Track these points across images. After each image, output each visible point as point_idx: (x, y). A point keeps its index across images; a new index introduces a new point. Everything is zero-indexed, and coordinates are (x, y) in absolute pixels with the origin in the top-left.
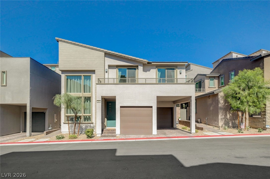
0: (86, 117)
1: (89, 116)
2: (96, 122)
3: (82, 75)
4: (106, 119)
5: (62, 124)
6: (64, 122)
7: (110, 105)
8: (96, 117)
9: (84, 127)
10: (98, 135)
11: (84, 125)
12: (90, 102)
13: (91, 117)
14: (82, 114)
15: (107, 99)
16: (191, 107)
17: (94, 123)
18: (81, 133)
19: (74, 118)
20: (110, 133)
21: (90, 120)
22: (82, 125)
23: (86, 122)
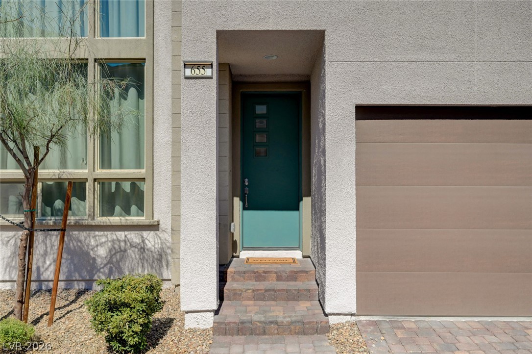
0: (118, 185)
1: (135, 183)
2: (176, 217)
4: (237, 203)
7: (261, 116)
8: (176, 189)
9: (102, 252)
10: (190, 322)
11: (103, 238)
12: (140, 94)
13: (145, 187)
14: (86, 171)
15: (246, 79)
17: (162, 226)
18: (82, 286)
20: (272, 295)
21: (141, 208)
22: (93, 242)
23: (115, 220)
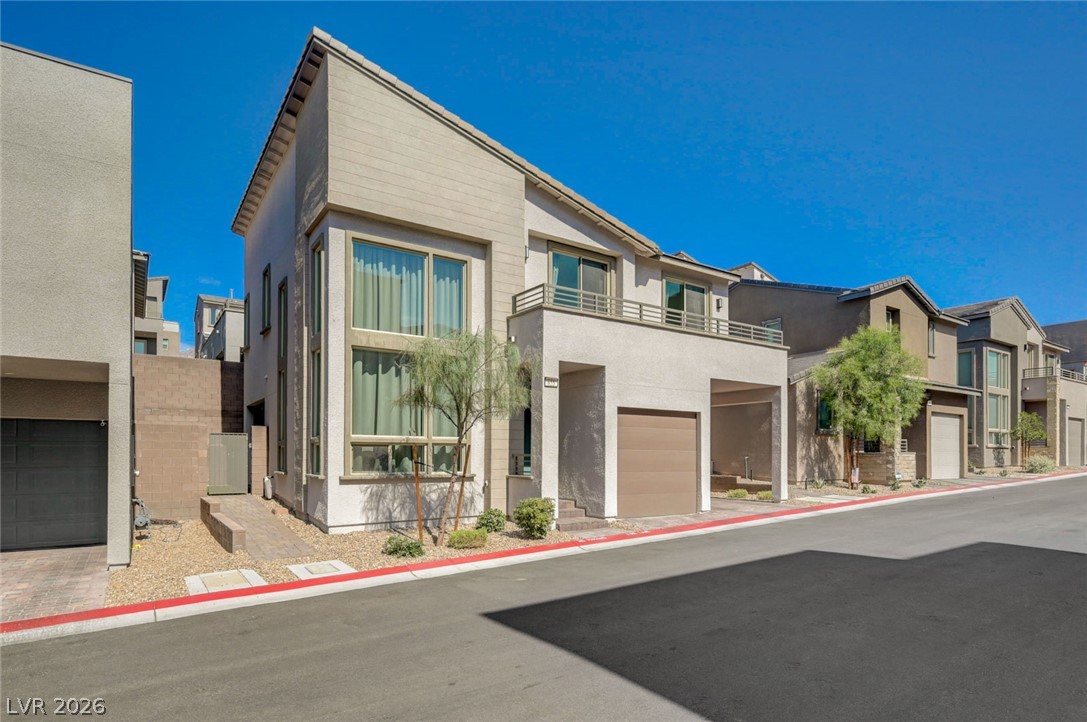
1: (454, 447)
3: (432, 251)
5: (333, 485)
6: (342, 474)
11: (435, 487)
13: (463, 450)
14: (424, 437)
16: (774, 420)
19: (390, 457)
21: (459, 465)
22: (428, 489)
23: (442, 474)
